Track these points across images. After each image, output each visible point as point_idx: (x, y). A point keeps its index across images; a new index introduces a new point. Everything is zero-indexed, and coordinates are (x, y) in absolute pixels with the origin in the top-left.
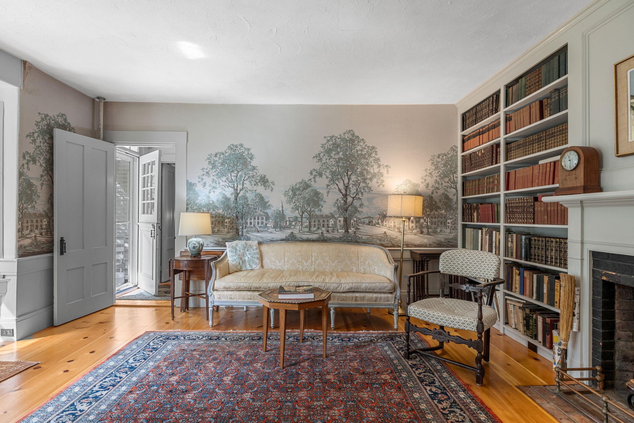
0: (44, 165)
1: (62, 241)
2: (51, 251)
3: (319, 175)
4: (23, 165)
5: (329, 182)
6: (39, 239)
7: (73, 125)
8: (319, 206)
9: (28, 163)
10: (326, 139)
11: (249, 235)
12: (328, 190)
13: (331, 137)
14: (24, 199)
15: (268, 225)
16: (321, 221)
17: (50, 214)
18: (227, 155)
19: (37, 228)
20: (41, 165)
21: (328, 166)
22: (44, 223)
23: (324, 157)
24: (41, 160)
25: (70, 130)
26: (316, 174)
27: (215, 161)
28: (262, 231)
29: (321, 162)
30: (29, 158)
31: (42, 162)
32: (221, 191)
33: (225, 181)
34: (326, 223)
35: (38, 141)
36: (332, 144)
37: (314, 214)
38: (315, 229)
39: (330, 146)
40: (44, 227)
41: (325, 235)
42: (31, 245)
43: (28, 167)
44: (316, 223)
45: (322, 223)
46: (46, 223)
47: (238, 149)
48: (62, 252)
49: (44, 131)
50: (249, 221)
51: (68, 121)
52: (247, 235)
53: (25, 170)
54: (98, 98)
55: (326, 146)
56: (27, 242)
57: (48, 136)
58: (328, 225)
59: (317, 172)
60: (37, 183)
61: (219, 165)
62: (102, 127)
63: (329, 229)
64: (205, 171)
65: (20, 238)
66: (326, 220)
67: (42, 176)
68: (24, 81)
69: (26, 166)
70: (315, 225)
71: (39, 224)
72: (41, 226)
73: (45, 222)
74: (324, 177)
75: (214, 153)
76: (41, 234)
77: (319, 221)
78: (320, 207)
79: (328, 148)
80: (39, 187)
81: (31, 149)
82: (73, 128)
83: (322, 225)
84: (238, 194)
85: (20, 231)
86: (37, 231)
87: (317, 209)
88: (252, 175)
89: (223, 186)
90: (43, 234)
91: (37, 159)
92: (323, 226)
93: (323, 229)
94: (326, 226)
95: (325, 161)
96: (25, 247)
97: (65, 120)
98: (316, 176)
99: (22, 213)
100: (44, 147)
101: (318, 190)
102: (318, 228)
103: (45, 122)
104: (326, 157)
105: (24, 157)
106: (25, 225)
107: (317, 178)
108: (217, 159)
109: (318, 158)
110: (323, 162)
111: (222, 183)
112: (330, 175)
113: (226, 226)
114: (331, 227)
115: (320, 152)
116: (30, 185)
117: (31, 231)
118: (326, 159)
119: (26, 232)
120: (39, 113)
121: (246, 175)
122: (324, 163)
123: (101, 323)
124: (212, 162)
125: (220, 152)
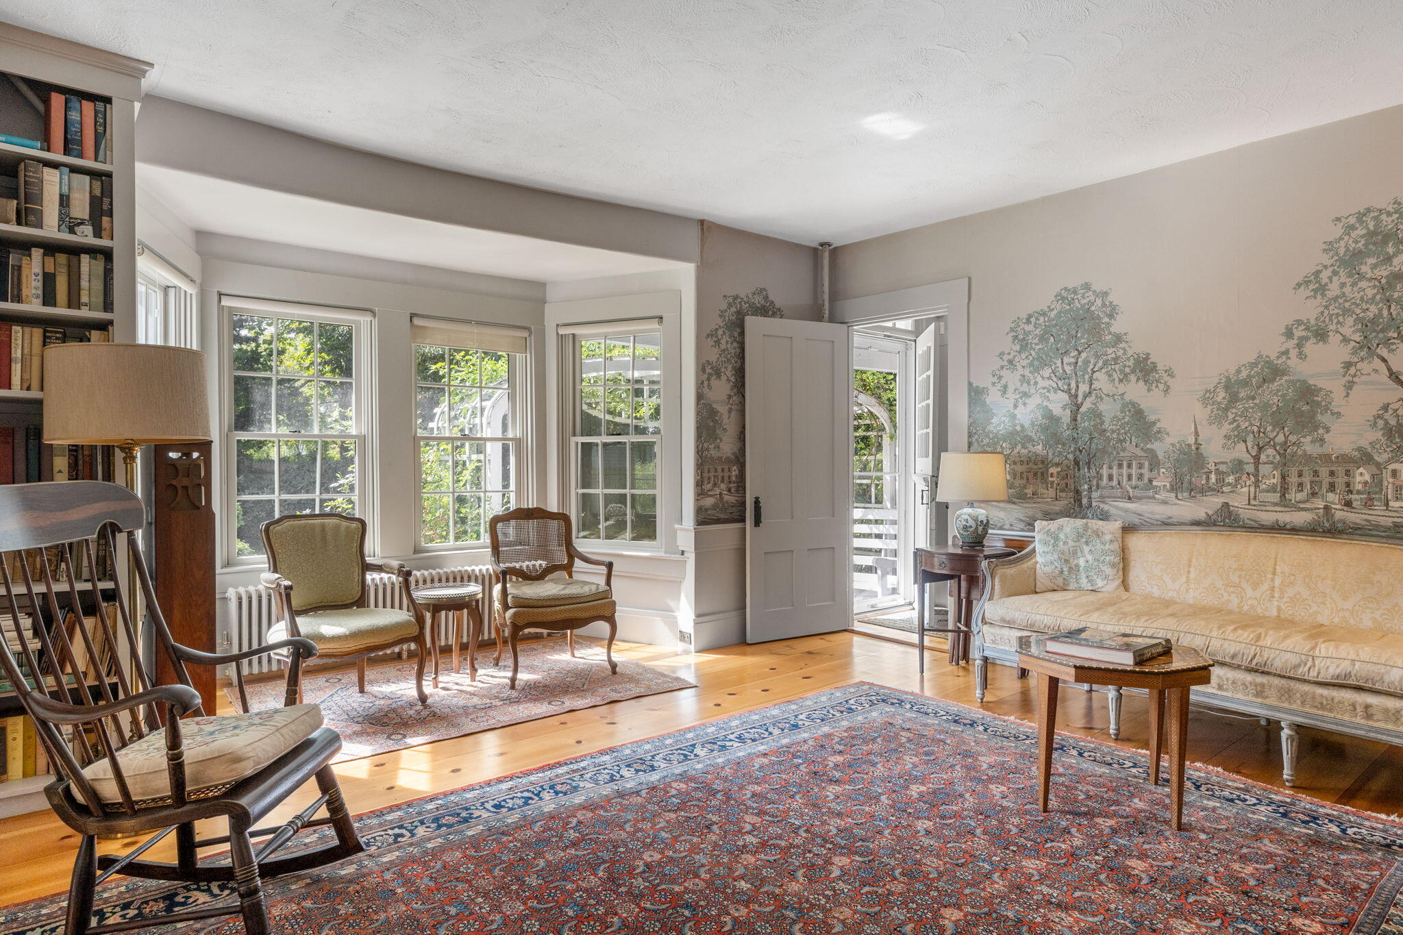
0: (733, 379)
1: (757, 502)
2: (743, 520)
3: (1316, 336)
4: (702, 383)
5: (1354, 353)
6: (726, 498)
7: (778, 303)
8: (1316, 428)
9: (709, 379)
10: (1340, 225)
11: (1106, 507)
12: (1348, 378)
13: (1361, 217)
14: (704, 434)
15: (1155, 483)
16: (1324, 472)
17: (740, 459)
18: (1053, 314)
19: (723, 481)
20: (728, 380)
21: (1347, 305)
22: (734, 473)
23: (1335, 279)
24: (729, 372)
25: (774, 315)
26: (1304, 334)
27: (1026, 333)
28: (1140, 498)
29: (1323, 295)
30: (710, 371)
31: (729, 375)
32: (1039, 401)
33: (1050, 378)
34: (1340, 480)
35: (724, 342)
36: (1362, 236)
37: (1300, 452)
38: (1300, 496)
39: (1356, 242)
40: (734, 479)
41: (1339, 515)
42: (715, 507)
43: (709, 385)
44: (1307, 480)
45: (1326, 479)
46: (737, 472)
47: (1079, 296)
48: (757, 522)
49: (733, 323)
50: (1105, 472)
51: (771, 298)
52: (1102, 506)
53: (706, 390)
54: (822, 245)
55: (1342, 243)
56: (709, 502)
57: (738, 330)
58: (1348, 485)
59: (1307, 329)
60: (722, 409)
61: (1036, 341)
62: (826, 297)
63: (1353, 497)
64: (1006, 357)
65: (698, 495)
66: (1340, 470)
67: (730, 397)
68: (702, 252)
69: (706, 383)
70: (1300, 485)
71: (726, 474)
72: (729, 477)
73: (735, 471)
74: (1334, 339)
75: (1024, 316)
76: (729, 490)
77: (1316, 473)
78: (1321, 431)
79: (1348, 250)
80: (725, 416)
81: (713, 355)
82: (779, 309)
83: (1325, 486)
84: (1079, 407)
85: (699, 484)
86: (723, 486)
87: (1309, 438)
88: (1113, 355)
89: (1044, 388)
90: (733, 490)
91: (723, 370)
92: (1332, 487)
93: (1331, 497)
94: (1340, 486)
95: (1338, 292)
96: (706, 510)
97: (766, 298)
98: (1307, 339)
99: (701, 457)
100: (733, 349)
101: (1311, 382)
102: (1314, 494)
103: (733, 309)
104: (1343, 280)
105: (704, 370)
106: (706, 475)
107: (1311, 347)
108: (1030, 328)
109: (1311, 287)
110: (1330, 294)
111: (1042, 383)
112: (1354, 332)
113: (1052, 483)
114: (1359, 492)
115: (1320, 268)
116: (712, 413)
117: (715, 485)
118: (1343, 285)
119: (707, 487)
120: (725, 296)
121: (1097, 357)
122: (1336, 299)
123: (810, 653)
124: (1021, 337)
125: (1038, 310)
